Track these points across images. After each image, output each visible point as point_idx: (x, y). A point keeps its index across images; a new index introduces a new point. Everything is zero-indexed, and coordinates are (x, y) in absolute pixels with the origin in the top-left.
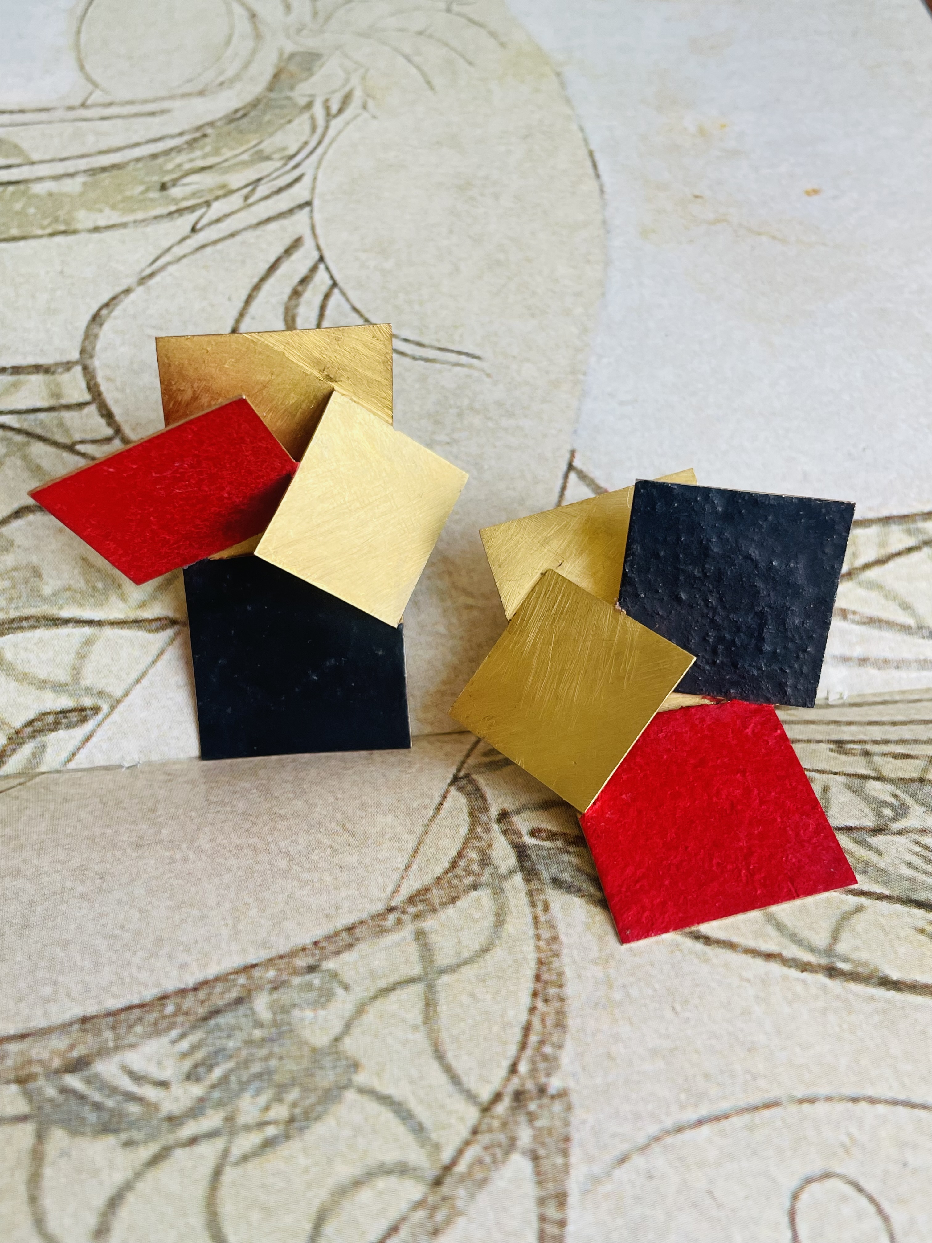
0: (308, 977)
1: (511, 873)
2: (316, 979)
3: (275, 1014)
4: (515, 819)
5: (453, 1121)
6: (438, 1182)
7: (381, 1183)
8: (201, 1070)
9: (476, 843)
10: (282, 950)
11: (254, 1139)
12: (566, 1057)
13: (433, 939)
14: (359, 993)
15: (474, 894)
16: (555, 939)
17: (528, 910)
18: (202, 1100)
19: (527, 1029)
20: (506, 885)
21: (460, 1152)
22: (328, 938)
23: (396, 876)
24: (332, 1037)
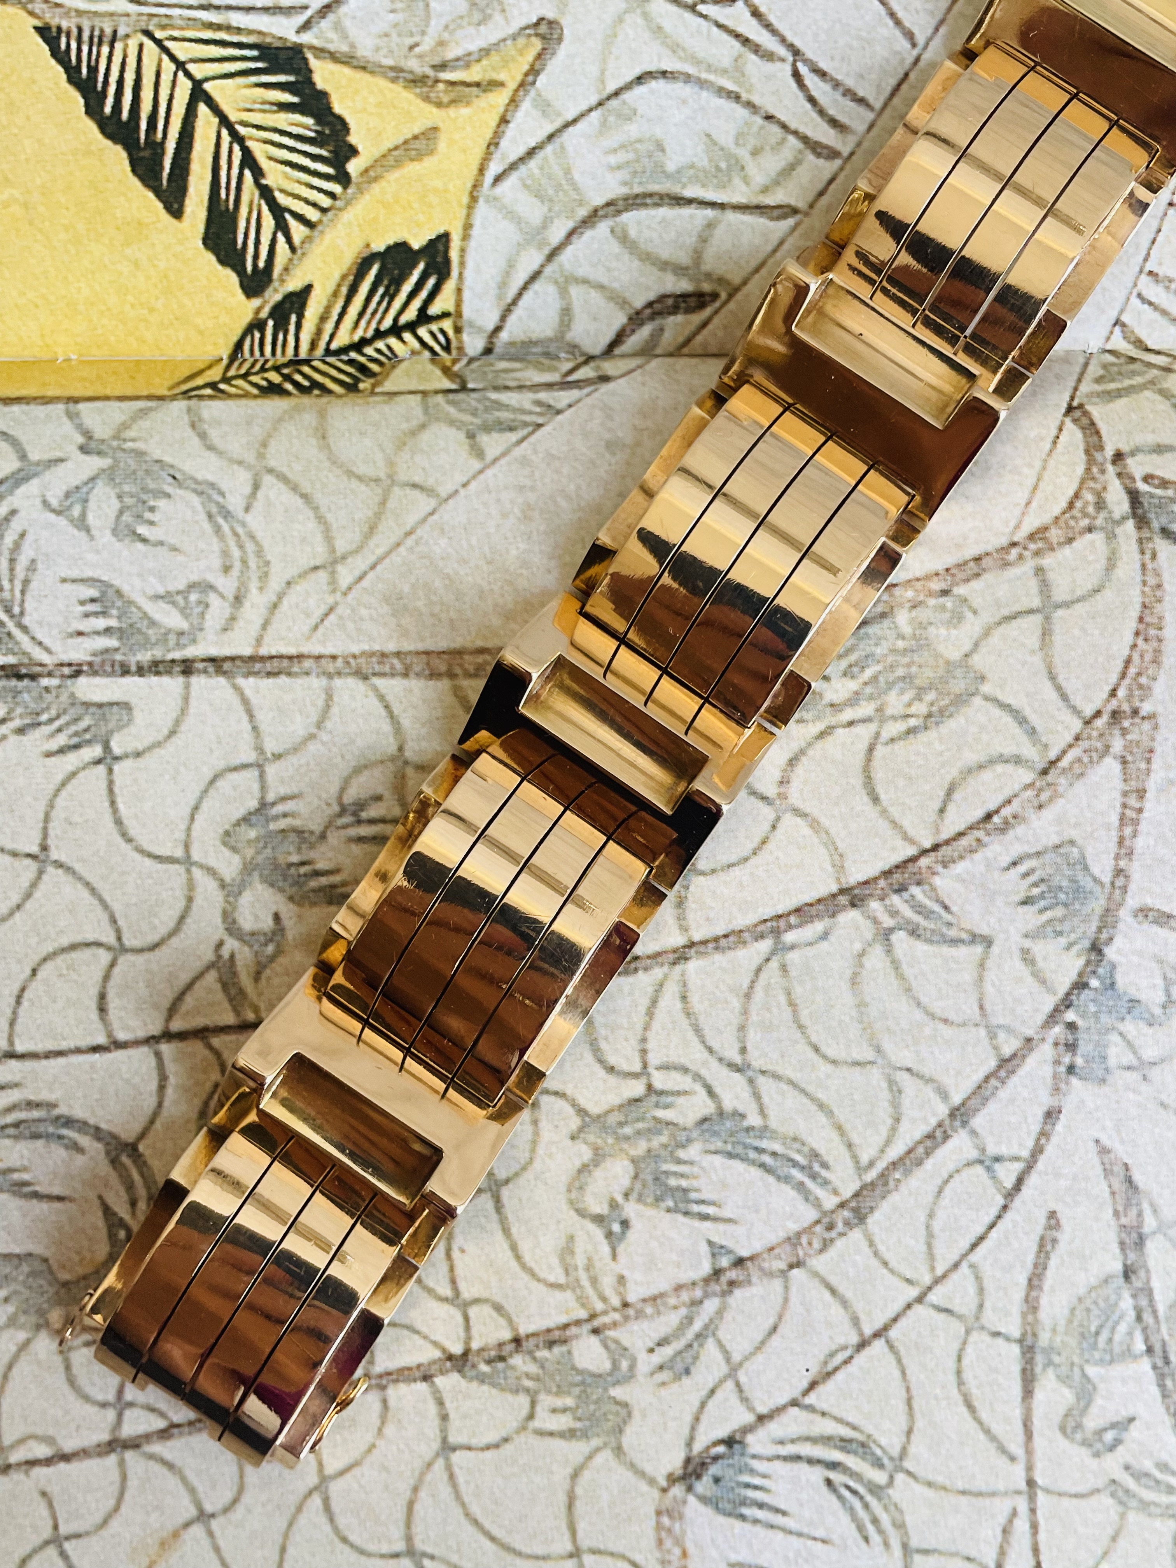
0: (942, 600)
1: (1124, 518)
2: (948, 602)
3: (914, 629)
4: (1130, 461)
5: (1060, 728)
6: (1045, 772)
7: (1000, 768)
8: (855, 670)
9: (1091, 484)
10: (918, 574)
11: (900, 727)
12: (1159, 688)
13: (1051, 576)
14: (987, 617)
15: (1089, 536)
16: (1159, 586)
17: (1137, 556)
18: (856, 693)
19: (1128, 662)
20: (1118, 531)
21: (1064, 752)
22: (958, 566)
23: (1017, 512)
24: (963, 653)
